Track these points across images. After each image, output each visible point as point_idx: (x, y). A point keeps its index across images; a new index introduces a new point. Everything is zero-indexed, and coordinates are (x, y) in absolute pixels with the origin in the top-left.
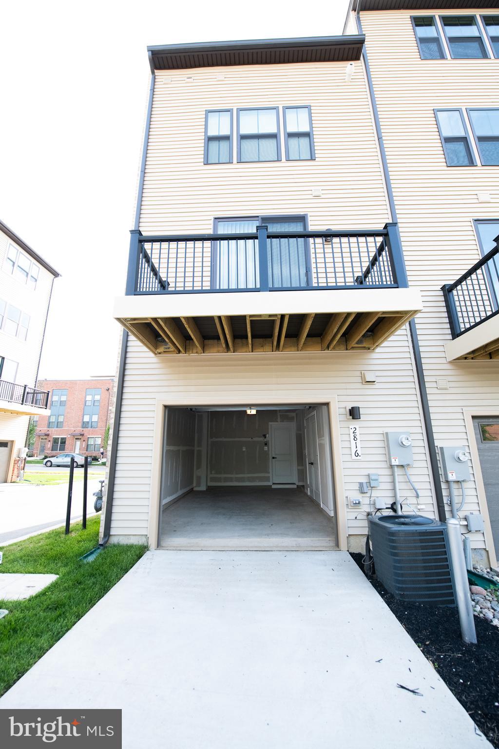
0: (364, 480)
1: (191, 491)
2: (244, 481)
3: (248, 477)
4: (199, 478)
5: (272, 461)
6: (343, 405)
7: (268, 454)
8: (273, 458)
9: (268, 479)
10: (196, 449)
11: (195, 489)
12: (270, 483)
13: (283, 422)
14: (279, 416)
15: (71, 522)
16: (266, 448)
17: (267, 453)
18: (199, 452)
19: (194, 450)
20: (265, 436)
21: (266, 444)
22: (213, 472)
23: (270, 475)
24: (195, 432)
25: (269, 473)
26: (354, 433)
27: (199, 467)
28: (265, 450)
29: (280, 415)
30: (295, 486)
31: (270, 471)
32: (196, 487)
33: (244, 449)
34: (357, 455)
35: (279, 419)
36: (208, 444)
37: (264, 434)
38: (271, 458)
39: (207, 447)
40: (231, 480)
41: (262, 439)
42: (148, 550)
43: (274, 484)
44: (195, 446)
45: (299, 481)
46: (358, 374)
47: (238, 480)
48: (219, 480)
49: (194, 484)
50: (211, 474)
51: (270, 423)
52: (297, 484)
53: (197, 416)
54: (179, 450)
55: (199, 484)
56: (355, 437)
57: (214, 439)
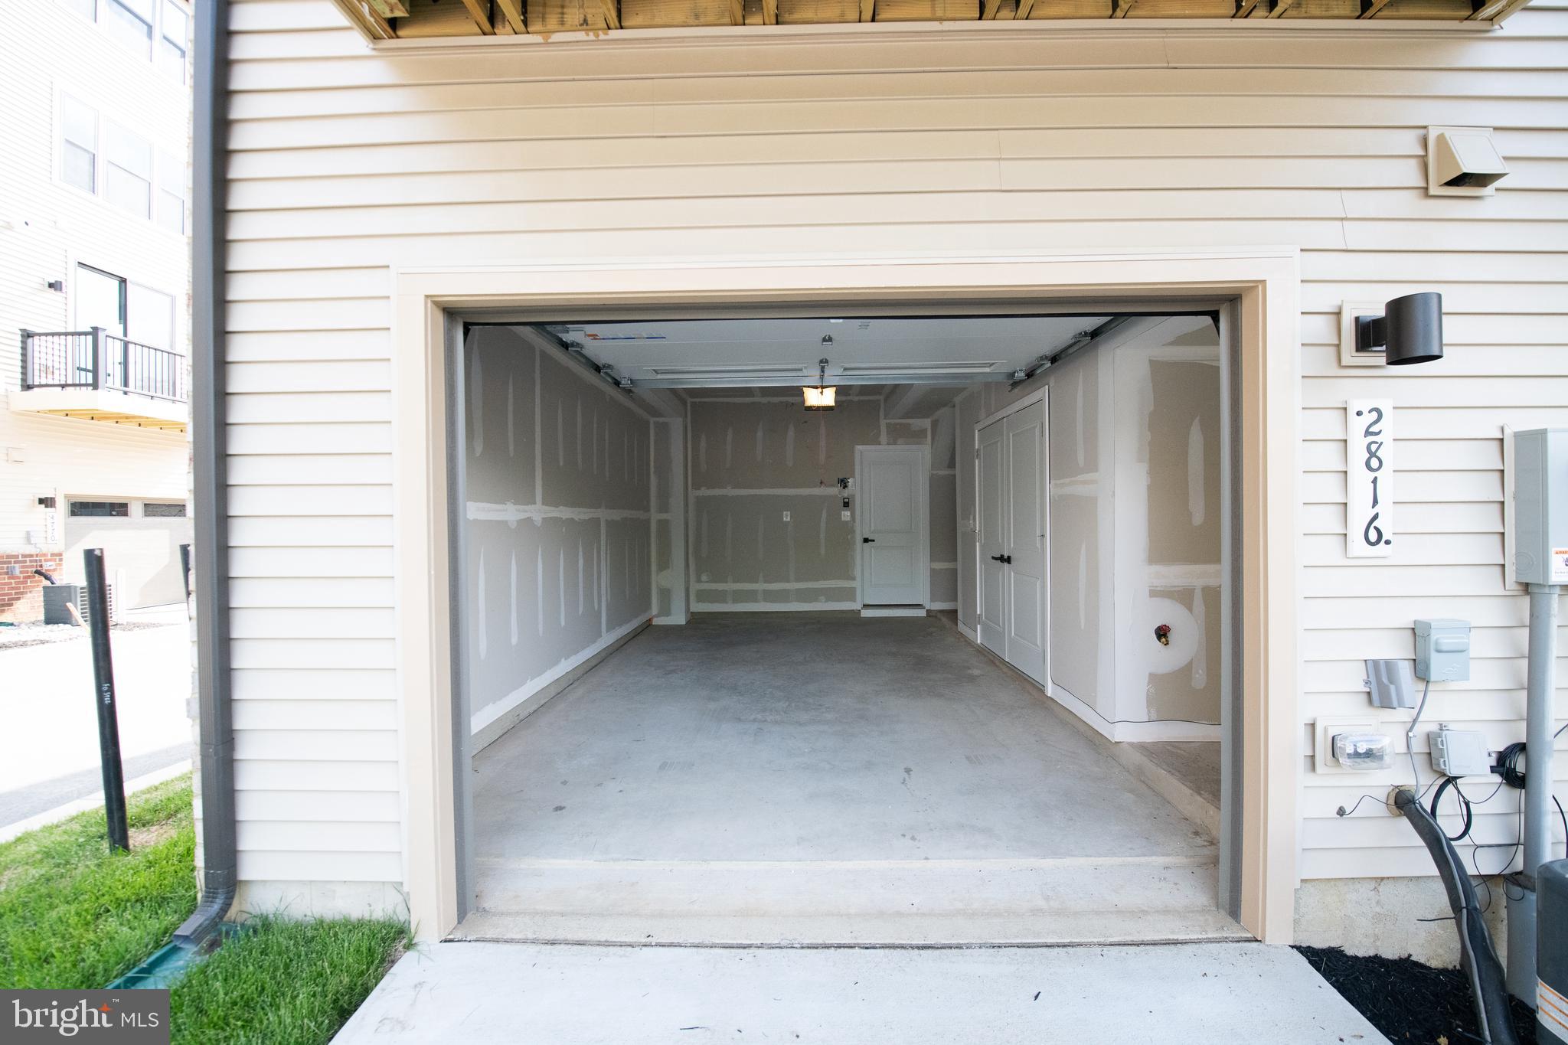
0: (1395, 650)
1: (648, 626)
2: (786, 600)
3: (798, 590)
4: (665, 594)
5: (862, 551)
6: (1326, 298)
7: (853, 532)
8: (866, 540)
9: (850, 594)
10: (655, 517)
11: (656, 621)
12: (856, 606)
13: (895, 444)
14: (883, 429)
15: (129, 788)
16: (846, 515)
17: (848, 529)
18: (664, 527)
19: (648, 521)
20: (843, 483)
21: (846, 505)
22: (704, 578)
23: (856, 584)
24: (648, 470)
25: (854, 579)
26: (1368, 433)
27: (664, 565)
28: (843, 519)
29: (888, 426)
30: (922, 613)
31: (857, 572)
32: (658, 616)
33: (787, 517)
34: (1373, 536)
35: (883, 438)
36: (686, 505)
37: (841, 477)
38: (859, 540)
39: (686, 511)
40: (751, 596)
41: (835, 490)
42: (409, 946)
43: (866, 606)
44: (653, 509)
45: (932, 600)
46: (1408, 142)
47: (770, 596)
48: (720, 596)
49: (655, 610)
50: (699, 581)
51: (859, 448)
52: (928, 607)
53: (652, 426)
54: (596, 522)
55: (665, 611)
56: (1372, 454)
57: (704, 492)
